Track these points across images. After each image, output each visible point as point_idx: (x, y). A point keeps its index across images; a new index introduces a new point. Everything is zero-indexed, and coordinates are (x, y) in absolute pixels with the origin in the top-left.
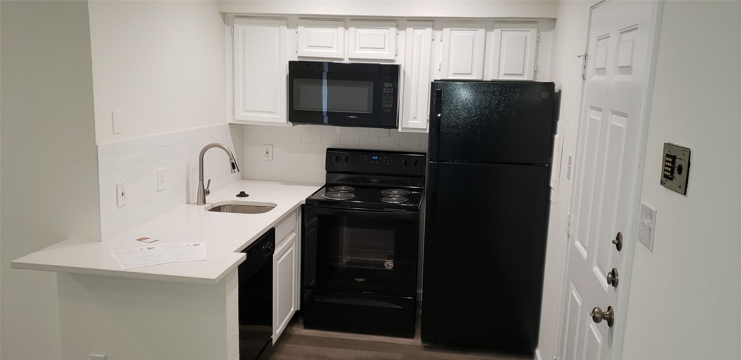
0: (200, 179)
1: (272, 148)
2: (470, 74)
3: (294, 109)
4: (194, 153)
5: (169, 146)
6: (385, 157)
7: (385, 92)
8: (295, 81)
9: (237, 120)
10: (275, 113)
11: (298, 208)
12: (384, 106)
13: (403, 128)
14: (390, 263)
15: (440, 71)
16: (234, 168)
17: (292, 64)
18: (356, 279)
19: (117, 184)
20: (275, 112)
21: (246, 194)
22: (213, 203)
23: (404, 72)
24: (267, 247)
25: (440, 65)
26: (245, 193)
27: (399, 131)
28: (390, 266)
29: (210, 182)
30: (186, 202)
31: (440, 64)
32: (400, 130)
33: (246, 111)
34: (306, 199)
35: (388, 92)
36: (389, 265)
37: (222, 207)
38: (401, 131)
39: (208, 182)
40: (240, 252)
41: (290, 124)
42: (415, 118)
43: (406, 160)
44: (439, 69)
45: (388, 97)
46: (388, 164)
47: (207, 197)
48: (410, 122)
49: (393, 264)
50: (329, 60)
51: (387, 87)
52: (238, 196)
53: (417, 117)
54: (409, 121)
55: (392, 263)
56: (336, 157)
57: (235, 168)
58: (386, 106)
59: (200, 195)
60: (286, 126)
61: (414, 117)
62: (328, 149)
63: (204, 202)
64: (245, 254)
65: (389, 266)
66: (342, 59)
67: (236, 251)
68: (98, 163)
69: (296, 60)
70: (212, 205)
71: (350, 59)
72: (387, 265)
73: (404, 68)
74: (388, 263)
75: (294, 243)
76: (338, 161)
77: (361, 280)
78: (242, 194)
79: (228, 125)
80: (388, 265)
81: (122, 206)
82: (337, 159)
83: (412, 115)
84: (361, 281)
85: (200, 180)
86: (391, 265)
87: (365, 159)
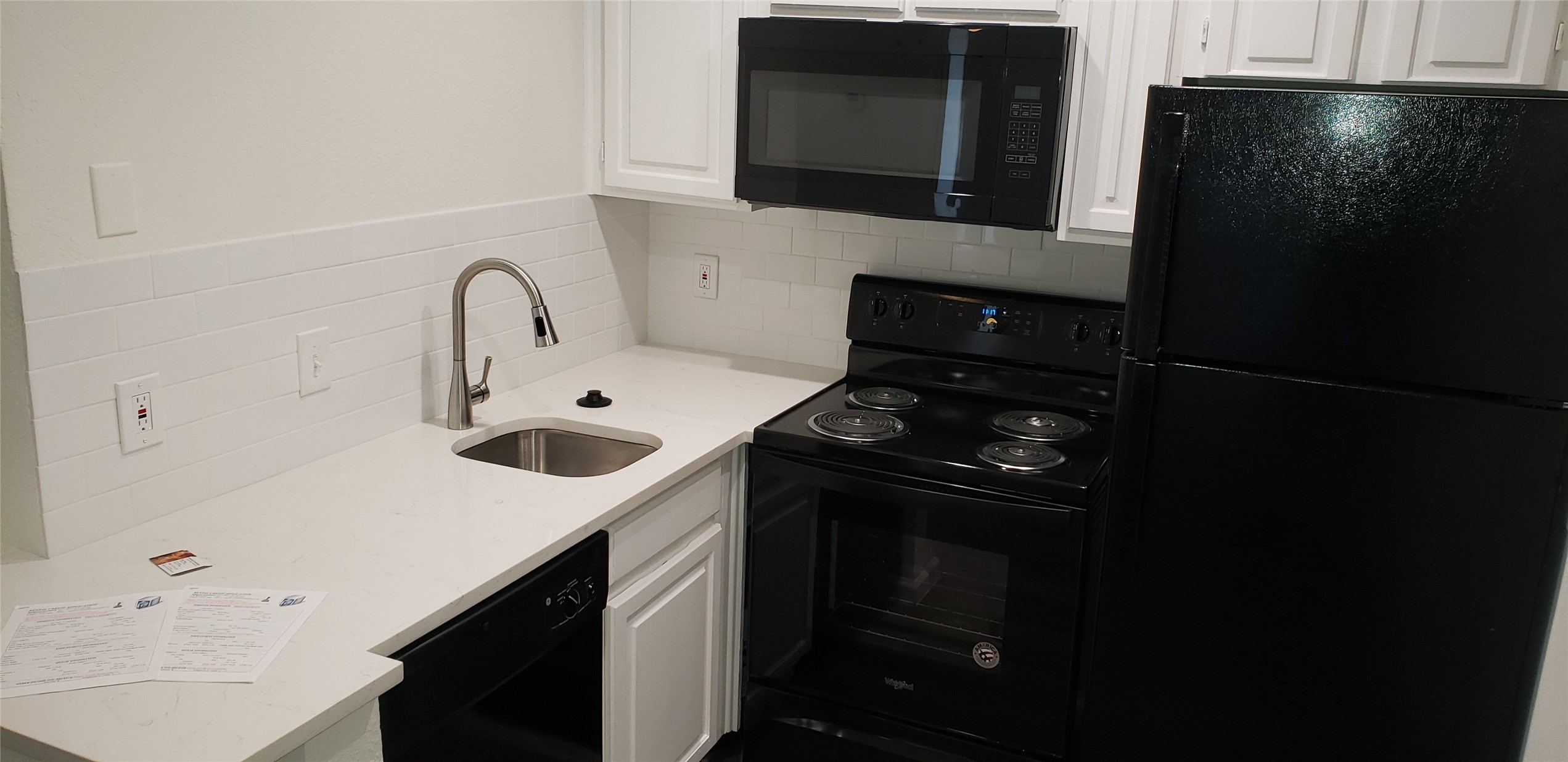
0: (456, 359)
1: (716, 264)
2: (1309, 61)
3: (750, 162)
4: (435, 284)
5: (352, 263)
6: (1018, 313)
7: (1016, 113)
8: (755, 76)
9: (612, 188)
10: (705, 171)
11: (737, 449)
12: (1009, 159)
13: (1071, 230)
14: (990, 651)
15: (1204, 50)
16: (540, 330)
17: (749, 28)
18: (889, 681)
19: (116, 387)
20: (704, 169)
21: (603, 396)
22: (495, 424)
23: (1087, 50)
24: (567, 598)
25: (1206, 30)
26: (601, 396)
27: (1058, 239)
28: (989, 659)
29: (491, 368)
30: (420, 417)
31: (1206, 27)
32: (1061, 235)
33: (632, 162)
34: (757, 430)
35: (1026, 114)
36: (988, 655)
37: (522, 435)
38: (1064, 240)
39: (485, 366)
40: (389, 657)
41: (746, 205)
42: (1111, 199)
43: (1081, 328)
44: (1203, 43)
45: (1026, 132)
46: (1027, 333)
47: (477, 409)
48: (1094, 210)
49: (998, 654)
50: (859, 13)
51: (1022, 100)
52: (582, 403)
53: (1118, 198)
54: (1091, 207)
55: (995, 653)
56: (877, 303)
57: (545, 334)
58: (1024, 158)
59: (454, 403)
60: (734, 208)
61: (1107, 197)
62: (859, 279)
63: (467, 420)
64: (398, 664)
65: (986, 658)
66: (895, 11)
67: (376, 650)
68: (25, 326)
69: (765, 14)
70: (491, 430)
71: (920, 10)
72: (980, 655)
73: (1085, 40)
74: (983, 650)
75: (713, 554)
76: (882, 314)
77: (903, 685)
78: (594, 400)
79: (589, 198)
80: (983, 656)
81: (143, 449)
82: (879, 310)
83: (1104, 189)
84: (901, 687)
85: (454, 360)
86: (991, 658)
87: (960, 314)
